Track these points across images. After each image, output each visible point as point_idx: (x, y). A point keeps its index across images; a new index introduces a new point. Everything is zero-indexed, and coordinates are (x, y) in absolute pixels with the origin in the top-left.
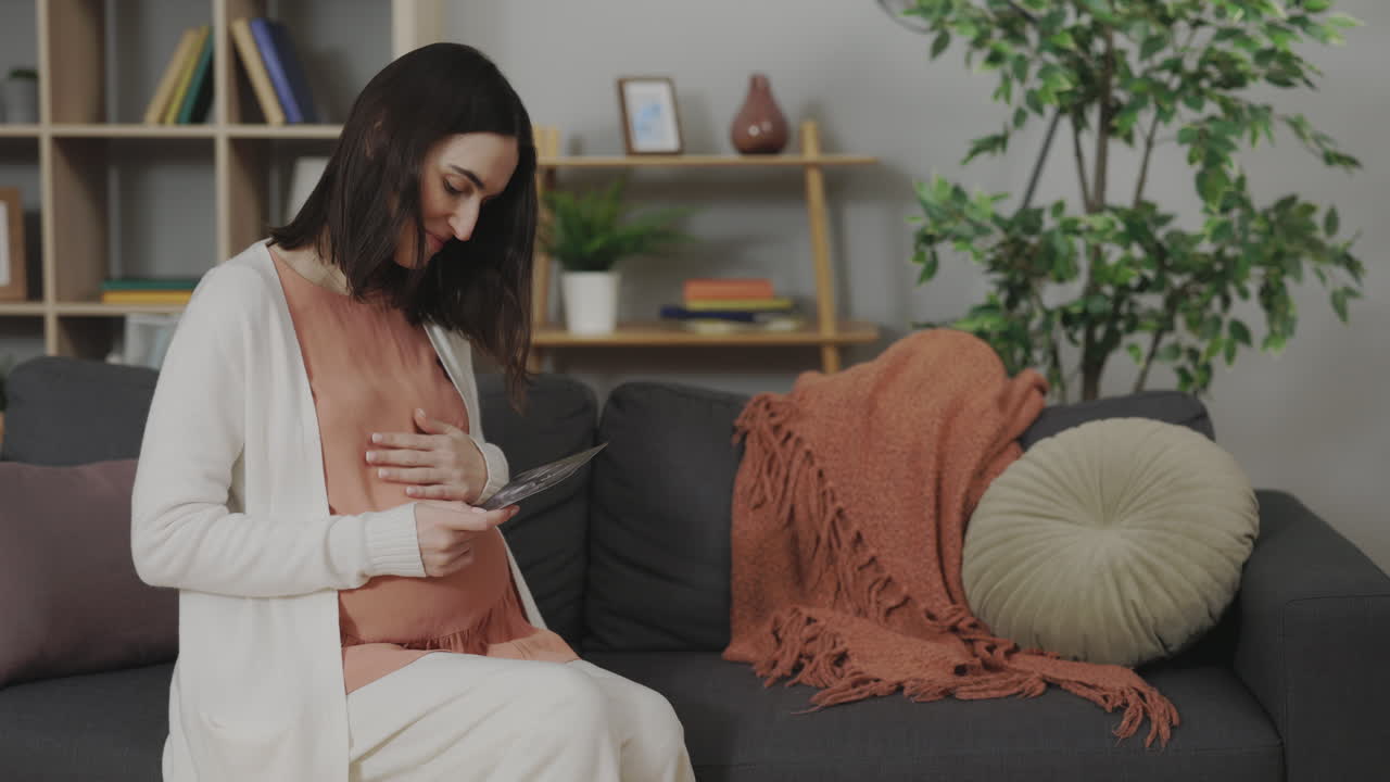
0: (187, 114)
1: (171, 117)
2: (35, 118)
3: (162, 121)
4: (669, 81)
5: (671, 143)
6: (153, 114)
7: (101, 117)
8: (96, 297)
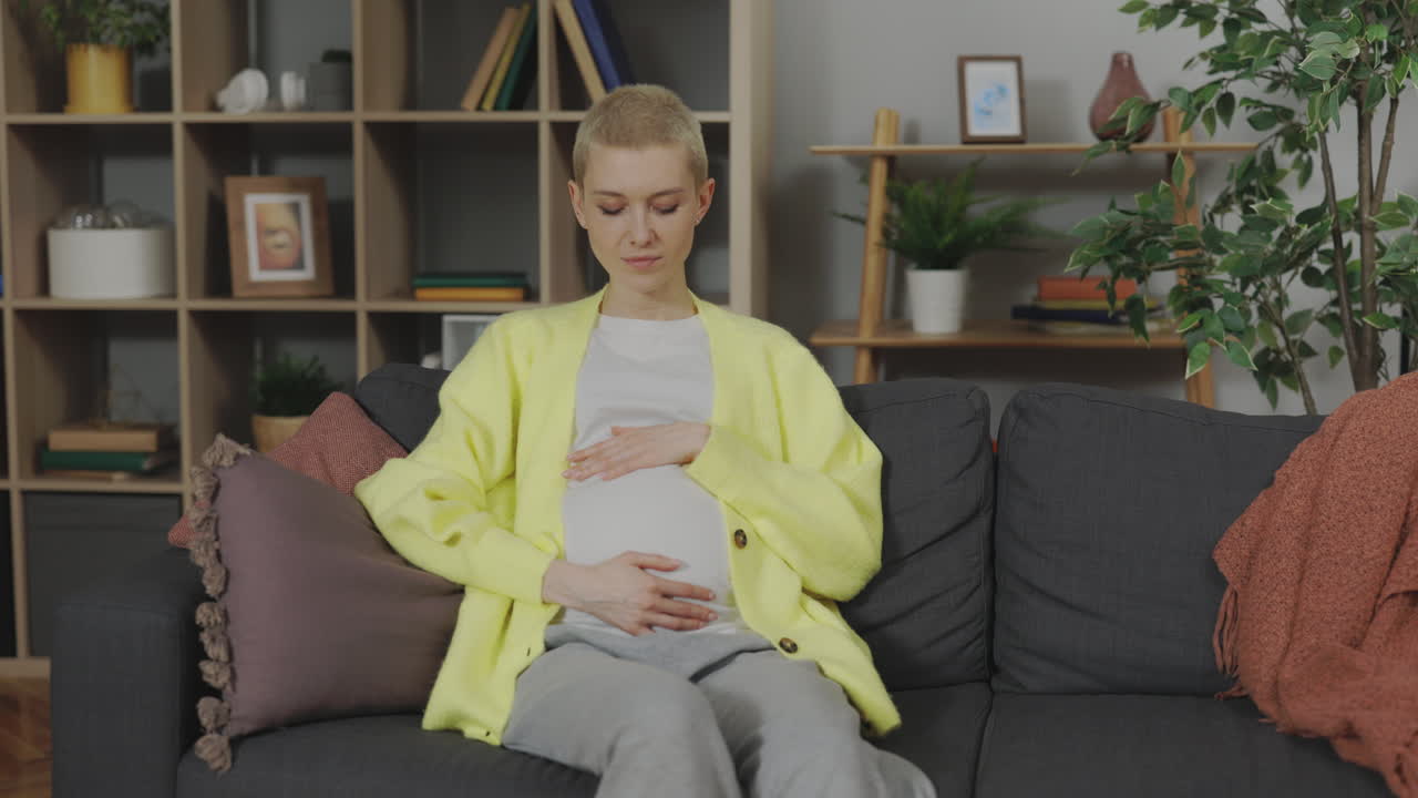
0: (505, 101)
1: (488, 105)
2: (348, 105)
3: (479, 108)
4: (1018, 60)
5: (1013, 129)
6: (470, 100)
7: (410, 103)
8: (410, 294)
